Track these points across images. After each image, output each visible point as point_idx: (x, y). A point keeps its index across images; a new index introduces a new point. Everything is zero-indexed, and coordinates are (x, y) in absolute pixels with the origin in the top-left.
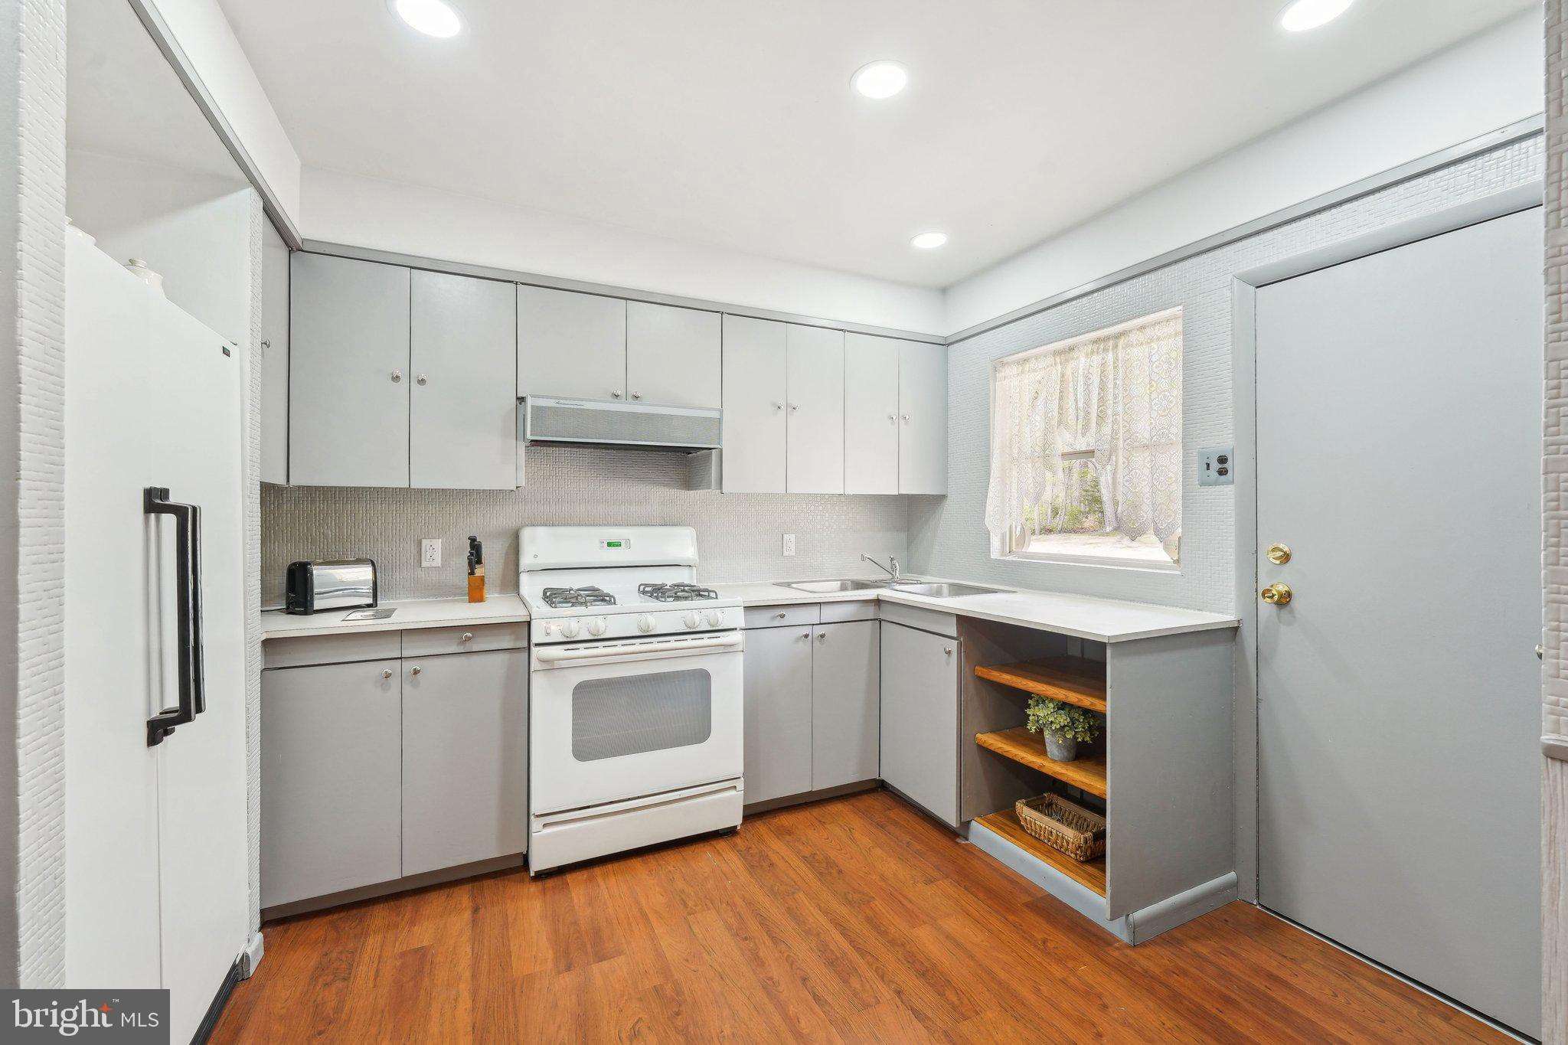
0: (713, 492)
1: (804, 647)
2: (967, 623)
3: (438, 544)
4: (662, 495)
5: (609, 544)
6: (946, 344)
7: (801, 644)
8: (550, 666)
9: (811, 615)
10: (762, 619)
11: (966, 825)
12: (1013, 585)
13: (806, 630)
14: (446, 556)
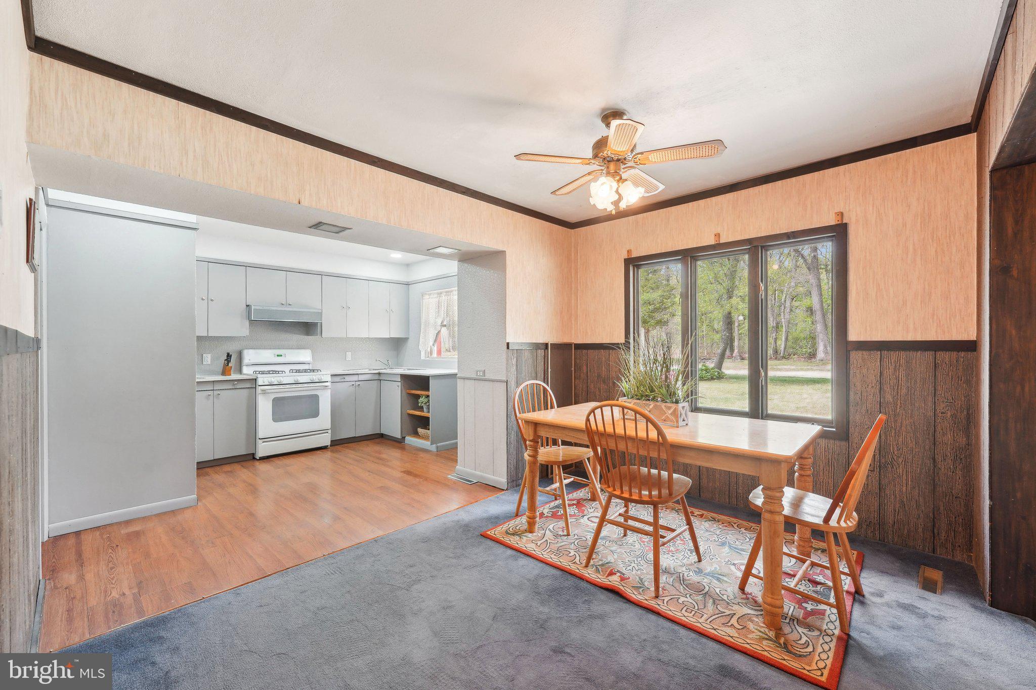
0: (319, 336)
1: (352, 389)
2: (404, 377)
3: (209, 356)
4: (297, 338)
5: (278, 356)
6: (408, 284)
7: (351, 387)
8: (264, 392)
9: (355, 378)
10: (337, 379)
11: (404, 438)
12: (424, 367)
13: (353, 383)
14: (213, 359)
